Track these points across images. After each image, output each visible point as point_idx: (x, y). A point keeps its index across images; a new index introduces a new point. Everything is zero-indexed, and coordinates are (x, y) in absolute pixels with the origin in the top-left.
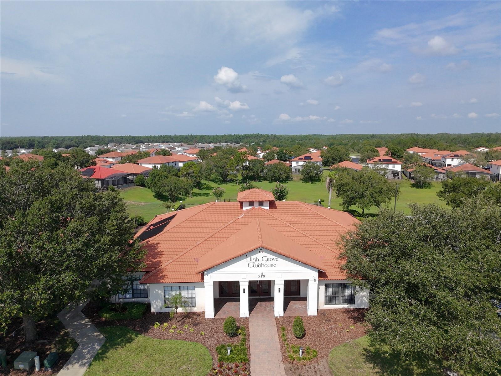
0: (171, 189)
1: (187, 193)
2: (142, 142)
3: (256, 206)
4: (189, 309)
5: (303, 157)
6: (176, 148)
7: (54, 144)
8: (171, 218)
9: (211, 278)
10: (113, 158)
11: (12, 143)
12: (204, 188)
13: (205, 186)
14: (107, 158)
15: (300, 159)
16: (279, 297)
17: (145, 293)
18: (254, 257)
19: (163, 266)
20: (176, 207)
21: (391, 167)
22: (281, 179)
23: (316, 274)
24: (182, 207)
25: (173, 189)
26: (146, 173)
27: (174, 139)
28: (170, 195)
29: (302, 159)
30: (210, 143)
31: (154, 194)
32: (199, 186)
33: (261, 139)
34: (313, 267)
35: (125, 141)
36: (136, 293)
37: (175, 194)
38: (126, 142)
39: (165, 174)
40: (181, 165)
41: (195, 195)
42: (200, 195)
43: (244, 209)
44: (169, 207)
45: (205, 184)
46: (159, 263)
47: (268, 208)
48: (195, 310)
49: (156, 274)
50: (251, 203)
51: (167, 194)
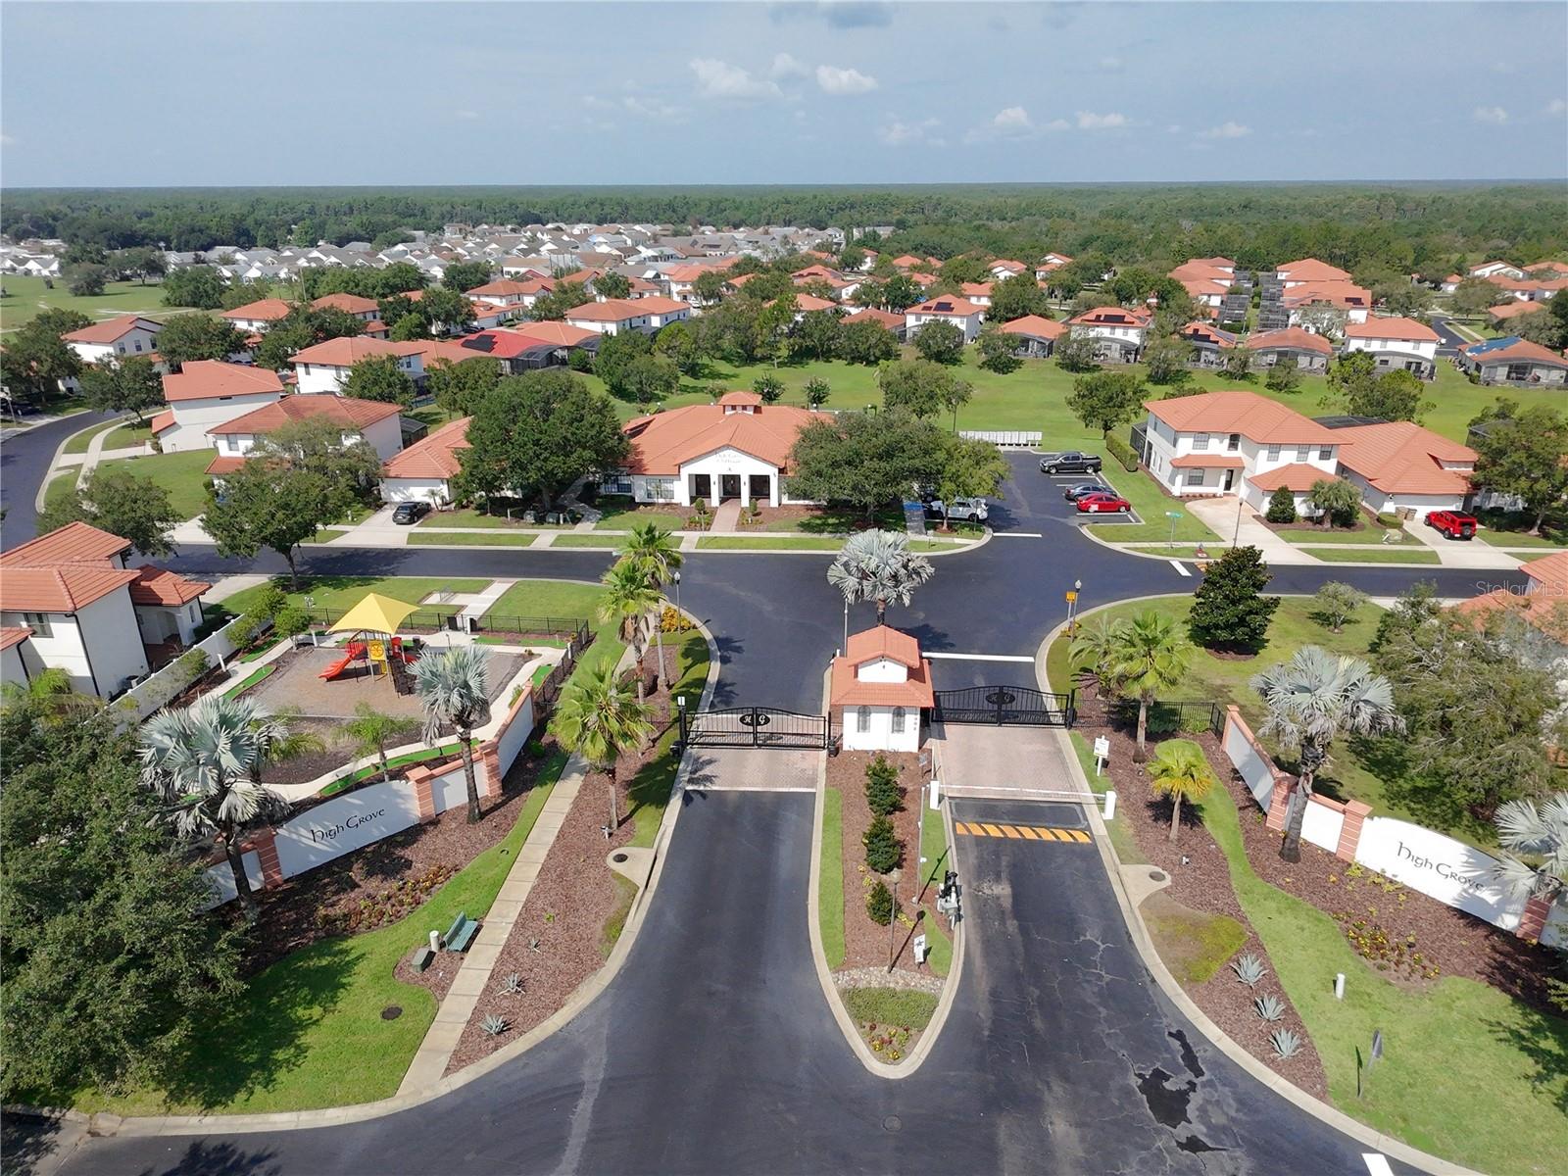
0: (641, 382)
1: (668, 387)
2: (539, 220)
3: (739, 410)
4: (668, 501)
5: (933, 303)
6: (640, 248)
7: (306, 233)
8: (649, 423)
9: (687, 471)
10: (501, 297)
11: (201, 231)
12: (704, 376)
13: (707, 371)
14: (487, 296)
15: (925, 308)
16: (745, 490)
17: (629, 488)
18: (722, 454)
19: (645, 462)
20: (652, 411)
21: (1119, 333)
22: (872, 358)
23: (777, 471)
24: (660, 411)
25: (644, 381)
26: (591, 342)
27: (633, 212)
28: (640, 390)
29: (930, 308)
30: (736, 227)
31: (608, 387)
32: (693, 371)
33: (895, 211)
34: (774, 464)
35: (488, 217)
36: (621, 487)
37: (649, 390)
38: (491, 219)
39: (627, 349)
40: (656, 322)
41: (685, 389)
42: (695, 390)
43: (727, 413)
44: (642, 411)
45: (707, 366)
46: (641, 460)
47: (751, 413)
48: (673, 501)
49: (639, 469)
50: (734, 408)
51: (633, 389)
